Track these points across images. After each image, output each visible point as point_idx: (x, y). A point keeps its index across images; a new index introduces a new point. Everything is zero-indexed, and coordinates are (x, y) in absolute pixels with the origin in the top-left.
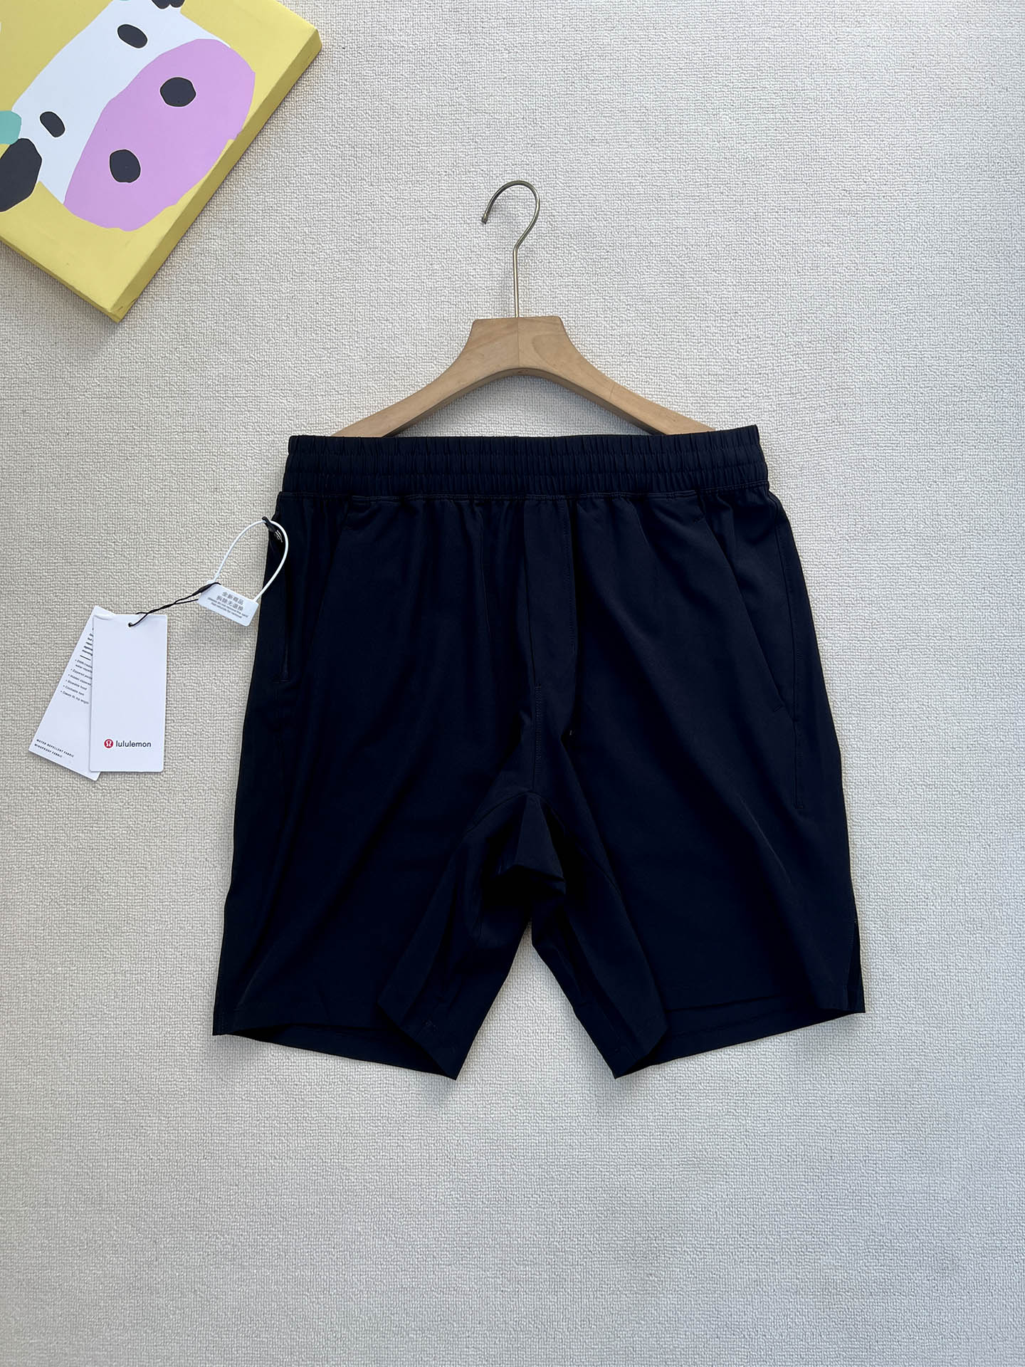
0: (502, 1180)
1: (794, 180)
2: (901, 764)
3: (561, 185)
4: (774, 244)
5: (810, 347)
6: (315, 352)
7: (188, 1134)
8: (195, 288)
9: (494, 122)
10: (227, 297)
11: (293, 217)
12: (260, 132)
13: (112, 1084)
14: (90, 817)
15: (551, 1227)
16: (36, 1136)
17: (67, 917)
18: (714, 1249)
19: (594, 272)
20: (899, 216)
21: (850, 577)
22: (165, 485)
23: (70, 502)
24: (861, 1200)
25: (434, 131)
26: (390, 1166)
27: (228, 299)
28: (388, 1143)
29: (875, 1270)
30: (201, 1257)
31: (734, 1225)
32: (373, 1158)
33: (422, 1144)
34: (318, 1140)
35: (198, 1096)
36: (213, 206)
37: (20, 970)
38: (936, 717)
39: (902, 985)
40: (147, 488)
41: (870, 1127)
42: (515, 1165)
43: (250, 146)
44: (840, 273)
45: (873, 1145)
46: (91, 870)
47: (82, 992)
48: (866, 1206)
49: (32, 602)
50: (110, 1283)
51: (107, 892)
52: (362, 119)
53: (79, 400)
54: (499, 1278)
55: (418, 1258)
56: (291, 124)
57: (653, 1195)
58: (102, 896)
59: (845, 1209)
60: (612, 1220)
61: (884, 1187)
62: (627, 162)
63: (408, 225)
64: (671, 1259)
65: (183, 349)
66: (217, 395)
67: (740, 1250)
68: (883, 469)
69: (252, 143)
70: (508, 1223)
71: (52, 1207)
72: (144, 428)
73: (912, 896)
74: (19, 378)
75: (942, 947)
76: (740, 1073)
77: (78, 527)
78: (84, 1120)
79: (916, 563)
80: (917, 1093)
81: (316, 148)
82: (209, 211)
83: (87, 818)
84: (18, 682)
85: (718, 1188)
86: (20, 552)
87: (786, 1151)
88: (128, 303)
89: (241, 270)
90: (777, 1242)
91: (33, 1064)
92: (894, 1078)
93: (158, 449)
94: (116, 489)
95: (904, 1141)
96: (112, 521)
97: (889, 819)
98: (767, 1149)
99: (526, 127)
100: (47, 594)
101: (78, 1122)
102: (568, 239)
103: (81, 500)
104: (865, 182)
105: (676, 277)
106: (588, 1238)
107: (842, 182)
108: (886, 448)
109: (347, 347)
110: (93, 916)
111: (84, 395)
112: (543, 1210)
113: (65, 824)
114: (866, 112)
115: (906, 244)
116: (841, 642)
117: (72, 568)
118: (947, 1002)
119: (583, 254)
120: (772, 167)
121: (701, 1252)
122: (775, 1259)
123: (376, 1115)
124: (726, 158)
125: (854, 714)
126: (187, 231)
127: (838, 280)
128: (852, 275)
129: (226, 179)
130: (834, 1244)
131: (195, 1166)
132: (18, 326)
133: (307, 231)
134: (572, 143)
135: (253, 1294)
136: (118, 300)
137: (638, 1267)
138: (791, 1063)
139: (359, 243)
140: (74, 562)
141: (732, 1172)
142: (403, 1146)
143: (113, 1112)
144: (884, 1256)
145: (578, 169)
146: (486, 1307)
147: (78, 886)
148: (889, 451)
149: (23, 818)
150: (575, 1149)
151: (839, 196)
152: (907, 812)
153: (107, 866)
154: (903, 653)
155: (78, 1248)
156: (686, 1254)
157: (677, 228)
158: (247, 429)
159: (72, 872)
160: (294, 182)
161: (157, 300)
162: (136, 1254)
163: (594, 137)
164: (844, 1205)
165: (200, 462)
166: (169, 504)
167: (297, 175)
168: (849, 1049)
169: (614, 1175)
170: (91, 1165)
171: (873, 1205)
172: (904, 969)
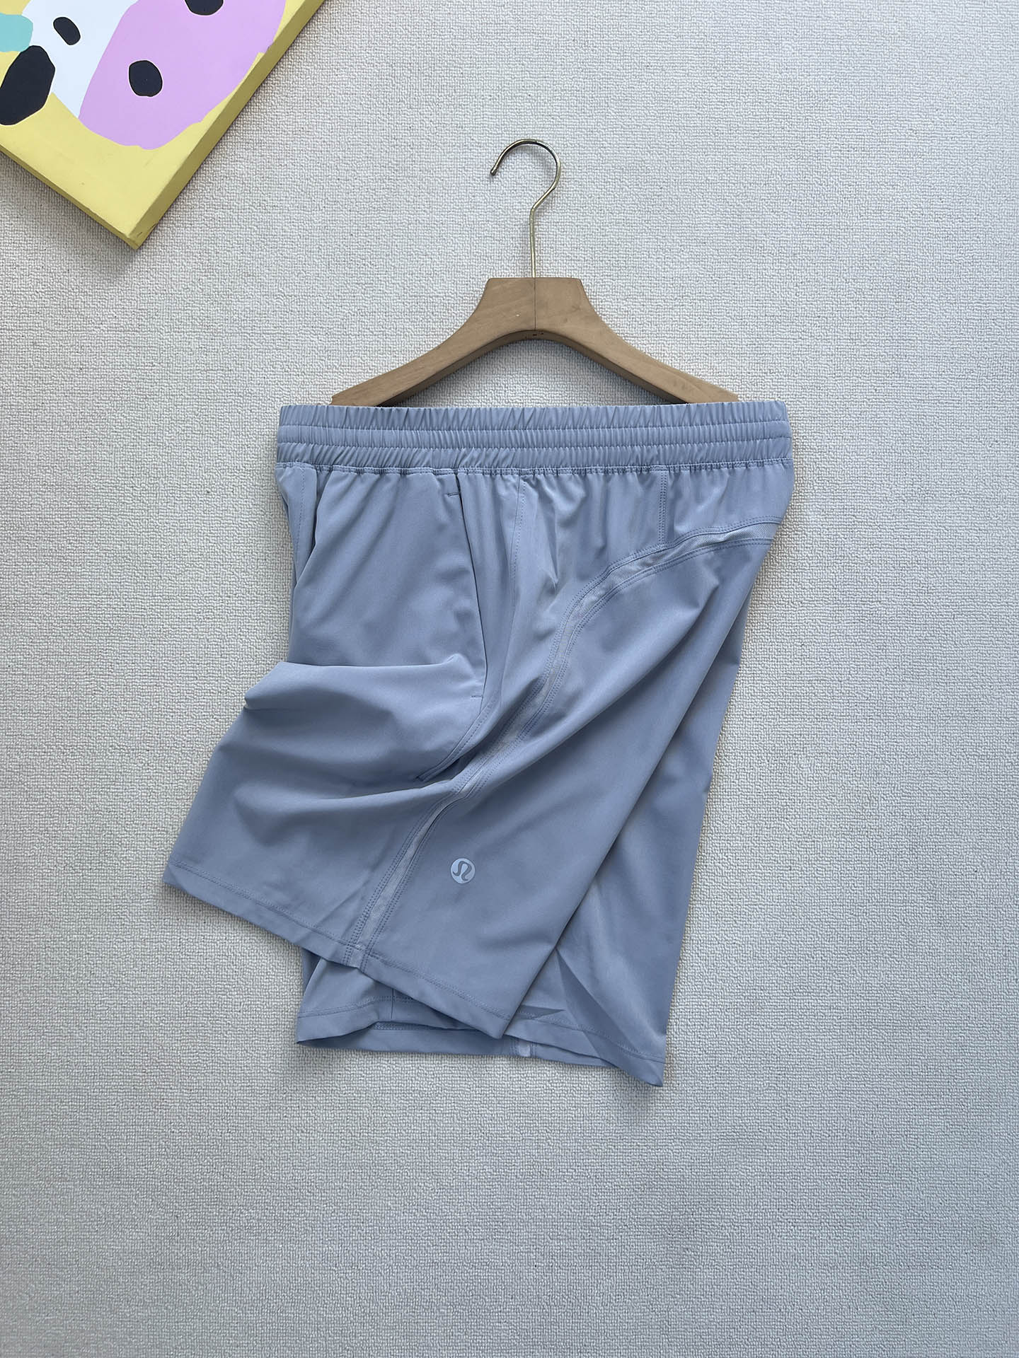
0: (537, 1155)
1: (859, 116)
2: (954, 733)
3: (614, 114)
4: (837, 185)
5: (871, 295)
6: (349, 287)
7: (211, 1107)
8: (219, 214)
9: (543, 43)
10: (254, 225)
11: (326, 140)
12: (291, 46)
13: (131, 1056)
14: (107, 778)
15: (587, 1202)
16: (50, 1109)
17: (83, 882)
18: (751, 1223)
19: (647, 209)
20: (967, 159)
21: (906, 539)
22: (187, 427)
23: (84, 442)
24: (901, 1174)
25: (478, 51)
26: (422, 1140)
27: (255, 227)
28: (419, 1117)
29: (913, 1244)
30: (225, 1232)
31: (772, 1200)
32: (404, 1132)
33: (455, 1118)
34: (347, 1113)
35: (221, 1069)
36: (239, 124)
37: (33, 937)
38: (991, 686)
39: (948, 959)
40: (168, 429)
41: (911, 1102)
42: (550, 1139)
43: (280, 61)
44: (904, 218)
45: (915, 1119)
46: (108, 834)
47: (99, 960)
48: (907, 1181)
49: (44, 549)
50: (129, 1259)
51: (126, 857)
52: (401, 35)
53: (93, 332)
54: (533, 1253)
55: (449, 1233)
56: (325, 38)
57: (691, 1169)
58: (120, 861)
59: (885, 1184)
60: (649, 1195)
61: (925, 1162)
62: (683, 92)
63: (450, 152)
64: (708, 1233)
65: (207, 281)
66: (243, 331)
67: (778, 1224)
68: (943, 426)
69: (282, 57)
70: (542, 1198)
71: (69, 1181)
72: (164, 365)
73: (961, 869)
74: (28, 307)
75: (990, 920)
76: (782, 1047)
77: (94, 470)
78: (102, 1092)
79: (975, 526)
80: (960, 1068)
81: (351, 66)
82: (235, 130)
83: (104, 779)
84: (29, 635)
85: (757, 1162)
86: (30, 495)
87: (827, 1126)
88: (146, 229)
89: (270, 197)
90: (816, 1216)
91: (47, 1034)
92: (938, 1053)
93: (180, 388)
94: (134, 429)
95: (946, 1115)
96: (130, 464)
97: (940, 790)
98: (808, 1124)
99: (576, 49)
100: (60, 541)
101: (95, 1094)
102: (620, 173)
103: (97, 441)
104: (933, 122)
105: (733, 218)
106: (623, 1212)
107: (909, 121)
108: (947, 405)
109: (382, 283)
110: (110, 881)
111: (99, 328)
112: (578, 1184)
113: (81, 785)
114: (934, 48)
115: (973, 189)
116: (894, 607)
117: (88, 514)
118: (993, 977)
119: (635, 189)
120: (836, 102)
121: (738, 1227)
122: (813, 1234)
123: (408, 1088)
124: (788, 91)
125: (907, 682)
126: (211, 152)
127: (902, 225)
128: (917, 220)
129: (253, 96)
130: (873, 1217)
131: (219, 1140)
132: (27, 250)
133: (341, 156)
134: (626, 69)
135: (278, 1270)
136: (139, 224)
137: (675, 1241)
138: (834, 1037)
139: (397, 171)
140: (89, 508)
141: (772, 1146)
142: (435, 1120)
143: (133, 1084)
144: (922, 1230)
145: (631, 97)
146: (519, 1281)
147: (94, 850)
148: (950, 408)
149: (35, 778)
150: (612, 1124)
151: (905, 135)
152: (958, 782)
153: (125, 830)
154: (959, 620)
155: (95, 1223)
156: (723, 1228)
157: (735, 164)
158: (275, 368)
159: (88, 836)
160: (327, 101)
161: (178, 227)
162: (156, 1229)
163: (649, 63)
164: (885, 1180)
165: (224, 403)
166: (192, 447)
167: (331, 94)
168: (893, 1022)
169: (652, 1149)
170: (109, 1138)
171: (913, 1179)
172: (950, 942)
